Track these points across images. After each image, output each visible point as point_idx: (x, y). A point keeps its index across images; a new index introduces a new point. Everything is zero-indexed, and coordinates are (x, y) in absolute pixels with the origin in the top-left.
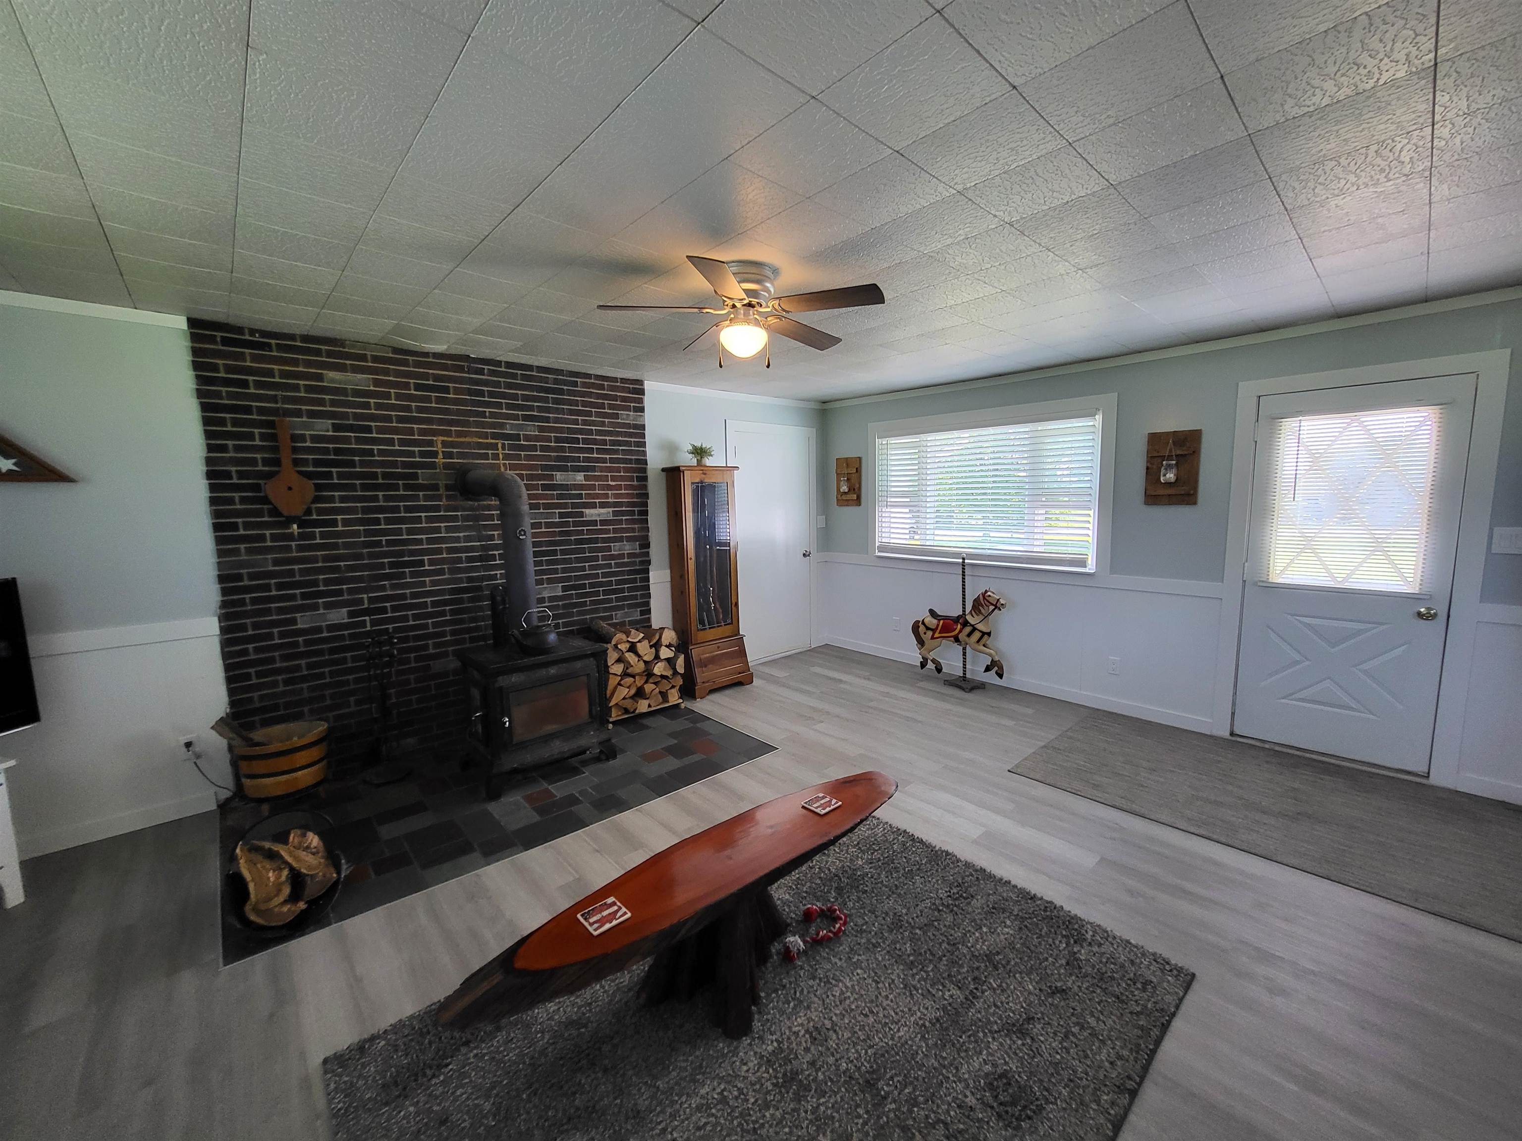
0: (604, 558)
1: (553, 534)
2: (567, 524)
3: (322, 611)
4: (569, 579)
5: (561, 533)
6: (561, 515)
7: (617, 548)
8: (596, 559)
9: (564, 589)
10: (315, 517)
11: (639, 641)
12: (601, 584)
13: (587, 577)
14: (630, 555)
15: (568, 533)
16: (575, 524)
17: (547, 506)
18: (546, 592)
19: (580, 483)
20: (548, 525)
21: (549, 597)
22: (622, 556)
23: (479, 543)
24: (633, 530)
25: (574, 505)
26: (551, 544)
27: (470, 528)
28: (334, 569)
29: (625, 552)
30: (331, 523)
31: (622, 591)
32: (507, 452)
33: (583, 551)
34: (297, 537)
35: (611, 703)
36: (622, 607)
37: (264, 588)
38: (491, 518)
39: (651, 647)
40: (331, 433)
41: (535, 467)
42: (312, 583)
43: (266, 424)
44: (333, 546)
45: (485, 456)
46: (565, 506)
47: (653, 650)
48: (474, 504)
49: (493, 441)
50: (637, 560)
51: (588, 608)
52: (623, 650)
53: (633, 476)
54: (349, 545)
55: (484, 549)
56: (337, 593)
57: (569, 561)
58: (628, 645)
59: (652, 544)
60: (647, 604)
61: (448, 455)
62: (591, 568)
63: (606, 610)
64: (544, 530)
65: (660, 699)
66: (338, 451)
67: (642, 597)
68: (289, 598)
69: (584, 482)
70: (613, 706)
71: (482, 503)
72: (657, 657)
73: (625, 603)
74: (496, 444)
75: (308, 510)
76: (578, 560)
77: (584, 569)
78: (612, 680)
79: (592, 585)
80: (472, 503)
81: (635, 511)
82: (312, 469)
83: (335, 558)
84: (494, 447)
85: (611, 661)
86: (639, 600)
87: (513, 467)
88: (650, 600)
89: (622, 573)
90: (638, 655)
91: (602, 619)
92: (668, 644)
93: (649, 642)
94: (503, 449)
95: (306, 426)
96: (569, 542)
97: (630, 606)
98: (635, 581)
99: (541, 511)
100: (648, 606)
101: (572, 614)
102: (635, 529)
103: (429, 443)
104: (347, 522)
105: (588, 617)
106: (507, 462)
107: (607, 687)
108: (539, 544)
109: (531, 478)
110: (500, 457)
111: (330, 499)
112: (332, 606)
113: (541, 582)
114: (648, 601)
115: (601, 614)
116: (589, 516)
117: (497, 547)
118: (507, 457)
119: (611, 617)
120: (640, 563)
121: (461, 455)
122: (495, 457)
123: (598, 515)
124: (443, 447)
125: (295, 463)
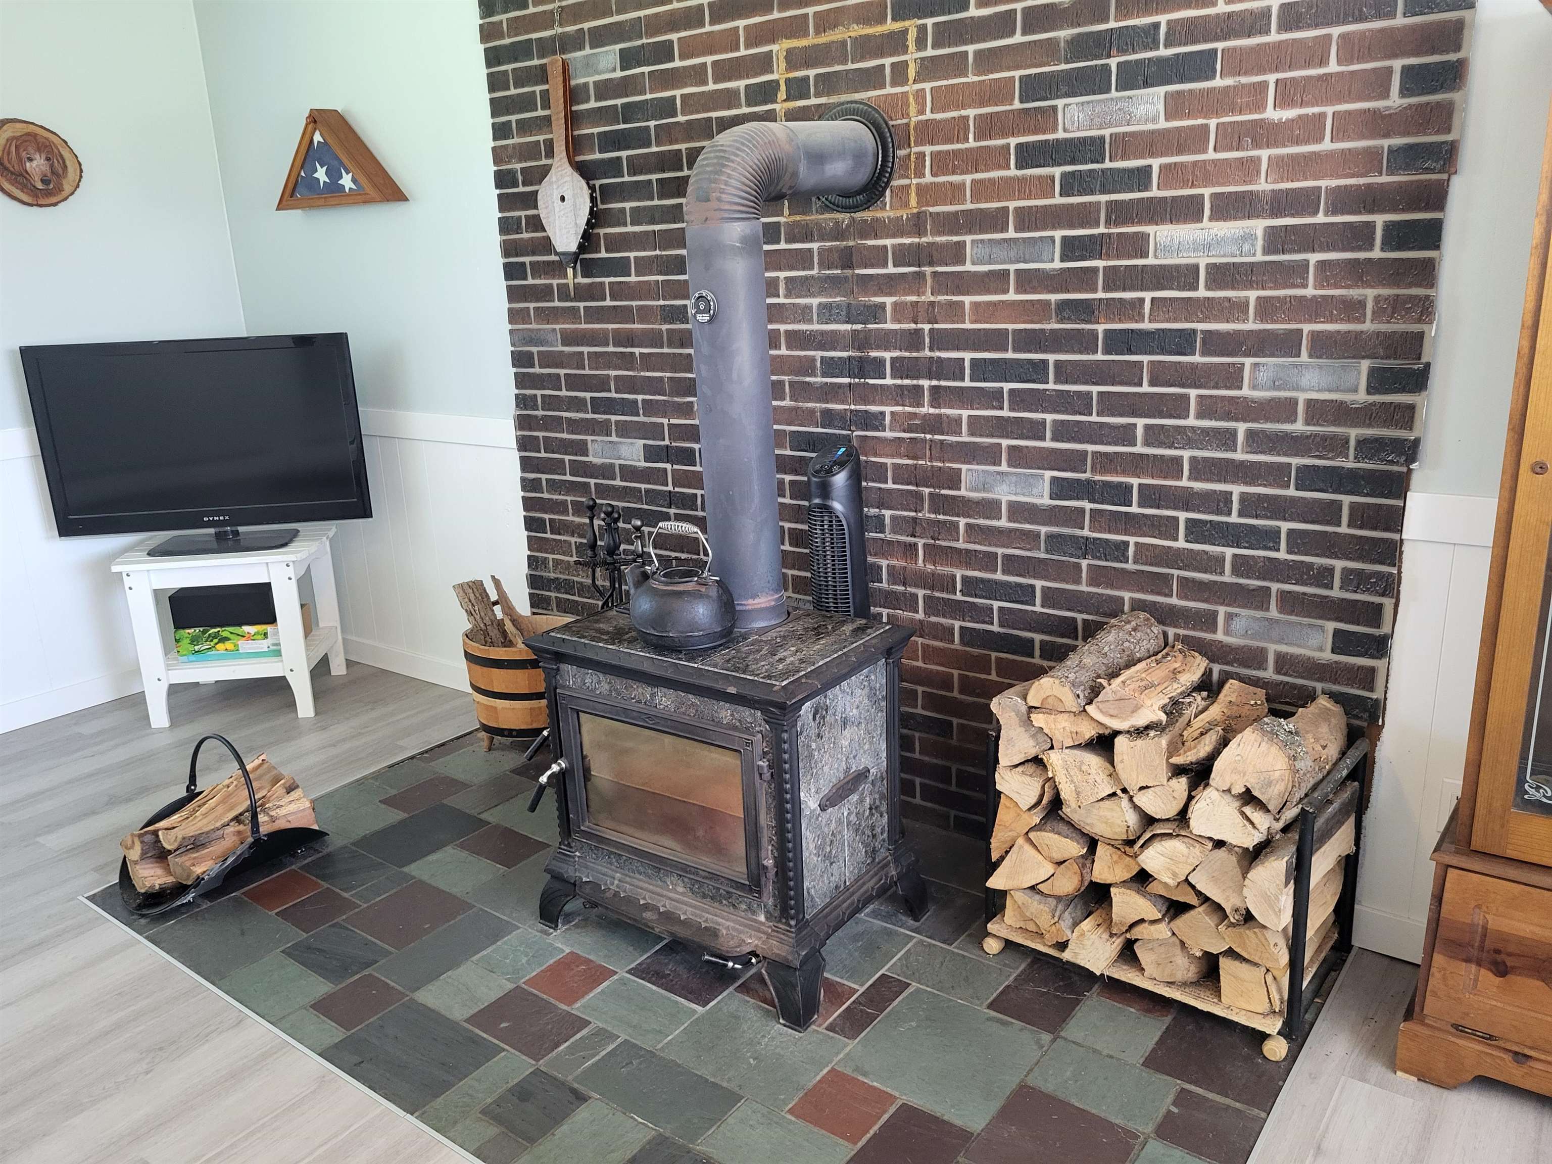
0: (1207, 409)
1: (1041, 310)
2: (1086, 278)
3: (614, 438)
4: (1075, 461)
5: (1066, 309)
6: (1071, 248)
7: (1263, 376)
8: (1179, 407)
9: (1060, 489)
10: (603, 254)
11: (1140, 732)
12: (1186, 500)
13: (1137, 464)
14: (1316, 411)
15: (1086, 311)
16: (1115, 279)
17: (1027, 218)
18: (1005, 488)
19: (1150, 127)
20: (1027, 280)
21: (1012, 505)
22: (1285, 410)
23: (848, 327)
24: (1353, 309)
25: (1119, 214)
26: (1028, 341)
27: (834, 284)
28: (627, 361)
29: (1302, 397)
30: (622, 267)
31: (1270, 538)
32: (930, 52)
33: (1132, 374)
34: (583, 293)
35: (995, 882)
36: (1259, 599)
37: (554, 382)
38: (879, 257)
39: (1178, 771)
40: (619, 74)
41: (1001, 91)
42: (602, 384)
43: (541, 75)
44: (624, 315)
45: (874, 78)
46: (1086, 215)
47: (1181, 784)
48: (844, 218)
49: (898, 26)
50: (1354, 433)
51: (1130, 566)
52: (1058, 737)
53: (1389, 70)
54: (645, 314)
55: (861, 341)
56: (630, 408)
57: (1083, 403)
58: (1089, 732)
59: (1436, 379)
60: (1374, 614)
61: (798, 89)
62: (1154, 436)
63: (1189, 588)
64: (1012, 296)
65: (1185, 969)
66: (629, 113)
67: (1354, 580)
68: (578, 404)
69: (1163, 124)
70: (1003, 894)
71: (858, 215)
72: (1182, 817)
73: (1275, 587)
74: (905, 32)
75: (588, 240)
76: (1110, 404)
77: (1126, 435)
78: (1003, 815)
79: (1150, 496)
80: (839, 216)
81: (1371, 226)
82: (598, 156)
83: (629, 339)
84: (896, 42)
85: (1009, 752)
86: (1336, 593)
87: (942, 100)
88: (1388, 603)
89: (1278, 475)
90: (1113, 775)
91: (1165, 615)
92: (1239, 789)
93: (1173, 749)
94: (921, 43)
95: (589, 65)
96: (1087, 342)
97: (1289, 603)
98: (1331, 513)
99: (1011, 234)
100: (1376, 622)
101: (1074, 573)
102: (1362, 304)
103: (765, 63)
104: (644, 266)
105: (1127, 595)
106: (927, 86)
107: (985, 831)
108: (996, 340)
109: (987, 126)
110: (912, 72)
111: (618, 218)
112: (625, 430)
113: (991, 455)
114: (1379, 608)
115: (1174, 601)
116: (1167, 250)
117: (886, 340)
118: (929, 68)
119: (1209, 621)
120: (1367, 447)
121: (827, 84)
122: (900, 72)
123: (1207, 247)
124: (789, 68)
125: (574, 146)
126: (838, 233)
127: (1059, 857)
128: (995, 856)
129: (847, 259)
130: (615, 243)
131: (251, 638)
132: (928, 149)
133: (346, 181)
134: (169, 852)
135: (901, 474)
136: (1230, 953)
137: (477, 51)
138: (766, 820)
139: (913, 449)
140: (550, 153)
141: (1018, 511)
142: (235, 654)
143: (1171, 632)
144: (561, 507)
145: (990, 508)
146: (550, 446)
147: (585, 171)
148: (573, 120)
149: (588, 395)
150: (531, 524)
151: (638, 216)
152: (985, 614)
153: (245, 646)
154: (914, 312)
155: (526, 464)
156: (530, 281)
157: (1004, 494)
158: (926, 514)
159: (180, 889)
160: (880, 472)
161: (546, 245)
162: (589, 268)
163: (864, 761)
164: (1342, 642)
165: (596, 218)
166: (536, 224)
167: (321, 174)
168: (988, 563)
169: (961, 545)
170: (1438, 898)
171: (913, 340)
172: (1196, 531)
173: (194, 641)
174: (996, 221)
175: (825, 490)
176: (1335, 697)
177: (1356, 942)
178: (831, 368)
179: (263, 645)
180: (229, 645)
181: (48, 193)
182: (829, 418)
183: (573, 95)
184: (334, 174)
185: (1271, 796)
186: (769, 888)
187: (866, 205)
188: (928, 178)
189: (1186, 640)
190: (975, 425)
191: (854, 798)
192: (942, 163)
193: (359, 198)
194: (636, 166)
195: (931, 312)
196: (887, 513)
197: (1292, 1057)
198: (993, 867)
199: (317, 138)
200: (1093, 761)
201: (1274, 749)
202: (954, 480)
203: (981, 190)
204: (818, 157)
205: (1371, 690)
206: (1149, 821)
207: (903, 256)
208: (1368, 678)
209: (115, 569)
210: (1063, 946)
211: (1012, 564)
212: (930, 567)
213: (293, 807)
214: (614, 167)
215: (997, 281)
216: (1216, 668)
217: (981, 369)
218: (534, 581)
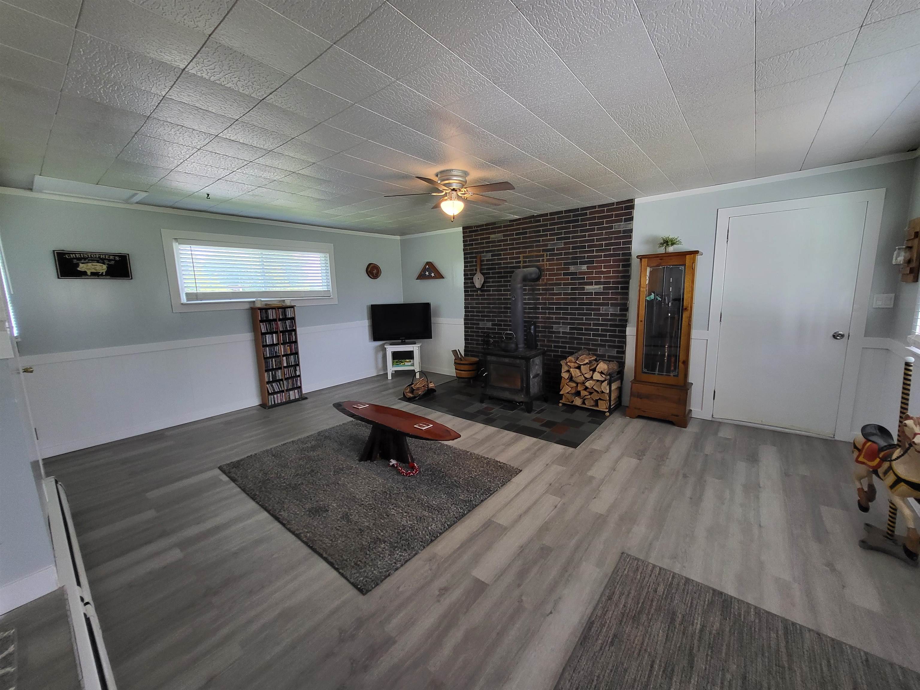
0: (595, 315)
1: (567, 299)
2: (575, 294)
3: (485, 322)
4: (573, 324)
5: (572, 299)
6: (572, 289)
7: (604, 309)
8: (590, 315)
9: (571, 329)
10: (486, 289)
11: (585, 365)
12: (592, 330)
13: (584, 324)
14: (612, 315)
15: (575, 299)
16: (580, 294)
17: (565, 284)
19: (584, 271)
20: (565, 294)
22: (607, 315)
23: (533, 302)
24: (616, 299)
25: (580, 284)
26: (565, 304)
27: (530, 294)
28: (489, 308)
29: (610, 313)
30: (489, 291)
31: (605, 336)
32: (548, 258)
33: (583, 309)
34: (481, 295)
35: (561, 393)
36: (604, 346)
37: (473, 312)
38: (539, 290)
39: (591, 370)
40: (491, 258)
41: (560, 264)
42: (484, 312)
43: (475, 257)
44: (489, 299)
45: (539, 261)
46: (574, 284)
47: (591, 372)
48: (533, 283)
49: (543, 253)
50: (618, 318)
51: (583, 342)
52: (572, 366)
53: (620, 264)
54: (493, 299)
55: (535, 304)
56: (489, 316)
57: (574, 314)
58: (577, 365)
59: (630, 309)
60: (622, 347)
61: (525, 262)
62: (586, 319)
63: (593, 345)
64: (562, 296)
65: (593, 403)
66: (492, 264)
67: (619, 342)
68: (478, 316)
69: (586, 270)
70: (563, 395)
71: (536, 283)
72: (592, 377)
73: (607, 344)
74: (544, 254)
75: (483, 286)
76: (579, 314)
77: (582, 319)
78: (563, 381)
79: (586, 329)
80: (532, 283)
81: (618, 287)
82: (485, 271)
83: (490, 304)
84: (543, 256)
85: (563, 370)
86: (616, 344)
87: (550, 265)
88: (624, 345)
89: (606, 325)
90: (581, 372)
91: (589, 350)
92: (600, 371)
93: (590, 367)
94: (547, 256)
95: (485, 256)
96: (575, 304)
97: (610, 346)
98: (615, 331)
99: (562, 286)
100: (623, 349)
101: (573, 343)
102: (618, 298)
103: (519, 258)
104: (493, 291)
105: (583, 347)
106: (548, 263)
107: (559, 383)
108: (560, 304)
109: (558, 269)
110: (545, 261)
111: (489, 282)
112: (487, 320)
113: (559, 323)
114: (623, 346)
115: (591, 347)
116: (588, 289)
117: (540, 304)
118: (548, 260)
119: (596, 350)
120: (620, 320)
121: (529, 262)
122: (543, 261)
123: (594, 289)
124: (523, 259)
125: (481, 270)
126: (531, 286)
127: (572, 387)
128: (561, 388)
129: (533, 290)
130: (487, 287)
131: (408, 362)
132: (548, 273)
133: (433, 275)
134: (414, 390)
135: (542, 327)
136: (600, 399)
137: (463, 253)
138: (525, 379)
139: (545, 322)
140: (476, 270)
141: (563, 333)
142: (404, 365)
143: (590, 353)
144: (473, 336)
145: (559, 332)
146: (471, 324)
147: (483, 274)
148: (481, 265)
149: (480, 314)
150: (465, 339)
151: (493, 282)
152: (558, 351)
153: (406, 364)
154: (545, 299)
155: (465, 328)
156: (470, 293)
157: (561, 330)
158: (547, 334)
159: (415, 397)
160: (539, 327)
161: (475, 287)
162: (482, 291)
163: (539, 372)
164: (618, 352)
165: (485, 282)
166: (473, 283)
167: (427, 273)
168: (558, 342)
169: (553, 339)
170: (631, 389)
171: (545, 304)
172: (594, 335)
173: (397, 362)
174: (560, 284)
175: (530, 329)
176: (617, 361)
177: (622, 404)
178: (530, 309)
179: (410, 364)
180: (403, 363)
181: (376, 277)
182: (529, 317)
183: (482, 261)
184: (430, 273)
185: (605, 372)
186: (524, 390)
187: (536, 281)
188: (548, 277)
189: (593, 354)
190: (556, 318)
191: (537, 378)
192: (550, 275)
193: (435, 278)
194: (493, 273)
195: (548, 299)
196: (540, 334)
197: (610, 416)
198: (560, 390)
199: (427, 267)
200: (577, 370)
201: (605, 365)
202: (552, 328)
203: (557, 279)
204: (531, 274)
205: (622, 360)
206: (586, 378)
207: (543, 290)
208: (622, 358)
209: (385, 347)
210: (572, 402)
211: (563, 342)
212: (547, 344)
213: (431, 385)
214: (489, 273)
215: (560, 294)
216: (598, 358)
217: (557, 309)
218: (465, 351)
